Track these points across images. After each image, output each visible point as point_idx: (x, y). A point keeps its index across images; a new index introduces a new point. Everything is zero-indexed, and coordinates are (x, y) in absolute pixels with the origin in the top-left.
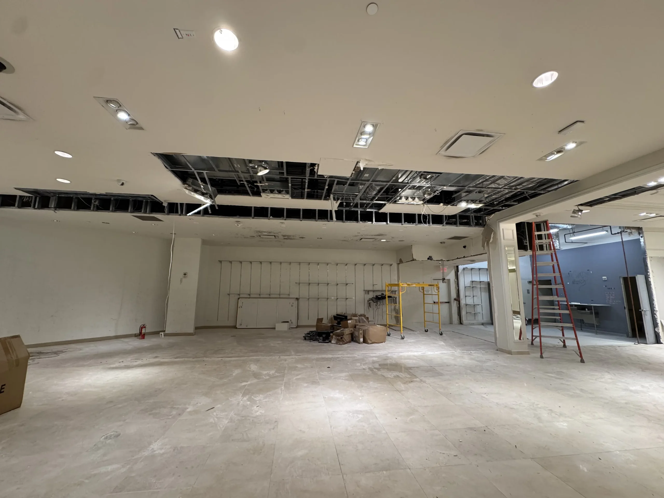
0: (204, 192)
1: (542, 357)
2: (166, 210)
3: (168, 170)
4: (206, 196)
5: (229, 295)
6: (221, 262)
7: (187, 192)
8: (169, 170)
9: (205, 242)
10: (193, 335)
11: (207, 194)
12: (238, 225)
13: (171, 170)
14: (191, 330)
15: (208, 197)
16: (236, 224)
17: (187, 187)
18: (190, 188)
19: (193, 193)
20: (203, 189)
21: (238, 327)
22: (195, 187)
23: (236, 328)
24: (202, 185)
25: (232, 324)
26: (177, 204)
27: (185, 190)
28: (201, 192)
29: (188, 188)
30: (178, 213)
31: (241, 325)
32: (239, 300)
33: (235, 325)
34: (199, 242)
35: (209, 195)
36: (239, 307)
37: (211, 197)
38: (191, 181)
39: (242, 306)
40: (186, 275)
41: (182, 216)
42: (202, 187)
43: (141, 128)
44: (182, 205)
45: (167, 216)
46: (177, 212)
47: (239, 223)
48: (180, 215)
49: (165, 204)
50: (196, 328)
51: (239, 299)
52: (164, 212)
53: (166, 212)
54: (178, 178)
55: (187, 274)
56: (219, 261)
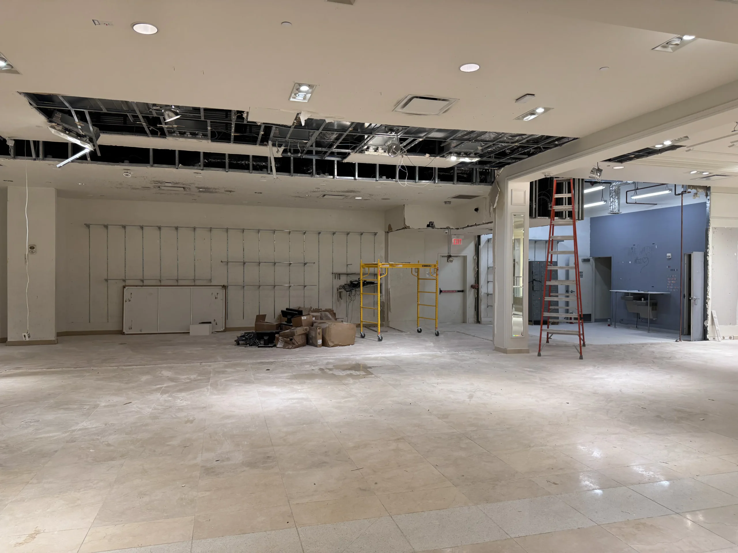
0: (81, 132)
1: (539, 355)
2: (12, 152)
3: (32, 107)
4: (85, 139)
5: (107, 280)
6: (88, 226)
7: (53, 131)
8: (35, 107)
9: (60, 194)
10: (55, 344)
11: (85, 136)
12: (127, 175)
13: (37, 107)
14: (53, 337)
15: (88, 140)
16: (124, 174)
17: (56, 125)
18: (60, 128)
19: (62, 134)
20: (81, 130)
21: (126, 333)
22: (67, 126)
23: (123, 334)
24: (80, 125)
25: (114, 327)
26: (28, 142)
27: (50, 129)
28: (76, 133)
29: (58, 128)
30: (31, 156)
31: (131, 328)
32: (125, 289)
33: (121, 329)
34: (52, 193)
35: (88, 137)
36: (126, 301)
37: (91, 141)
38: (61, 117)
39: (130, 298)
40: (34, 250)
41: (37, 161)
42: (79, 127)
43: (17, 72)
44: (36, 143)
45: (12, 160)
46: (29, 155)
47: (128, 171)
48: (35, 160)
49: (11, 144)
50: (59, 334)
51: (124, 287)
52: (10, 155)
53: (12, 155)
54: (43, 115)
55: (35, 247)
56: (85, 224)
